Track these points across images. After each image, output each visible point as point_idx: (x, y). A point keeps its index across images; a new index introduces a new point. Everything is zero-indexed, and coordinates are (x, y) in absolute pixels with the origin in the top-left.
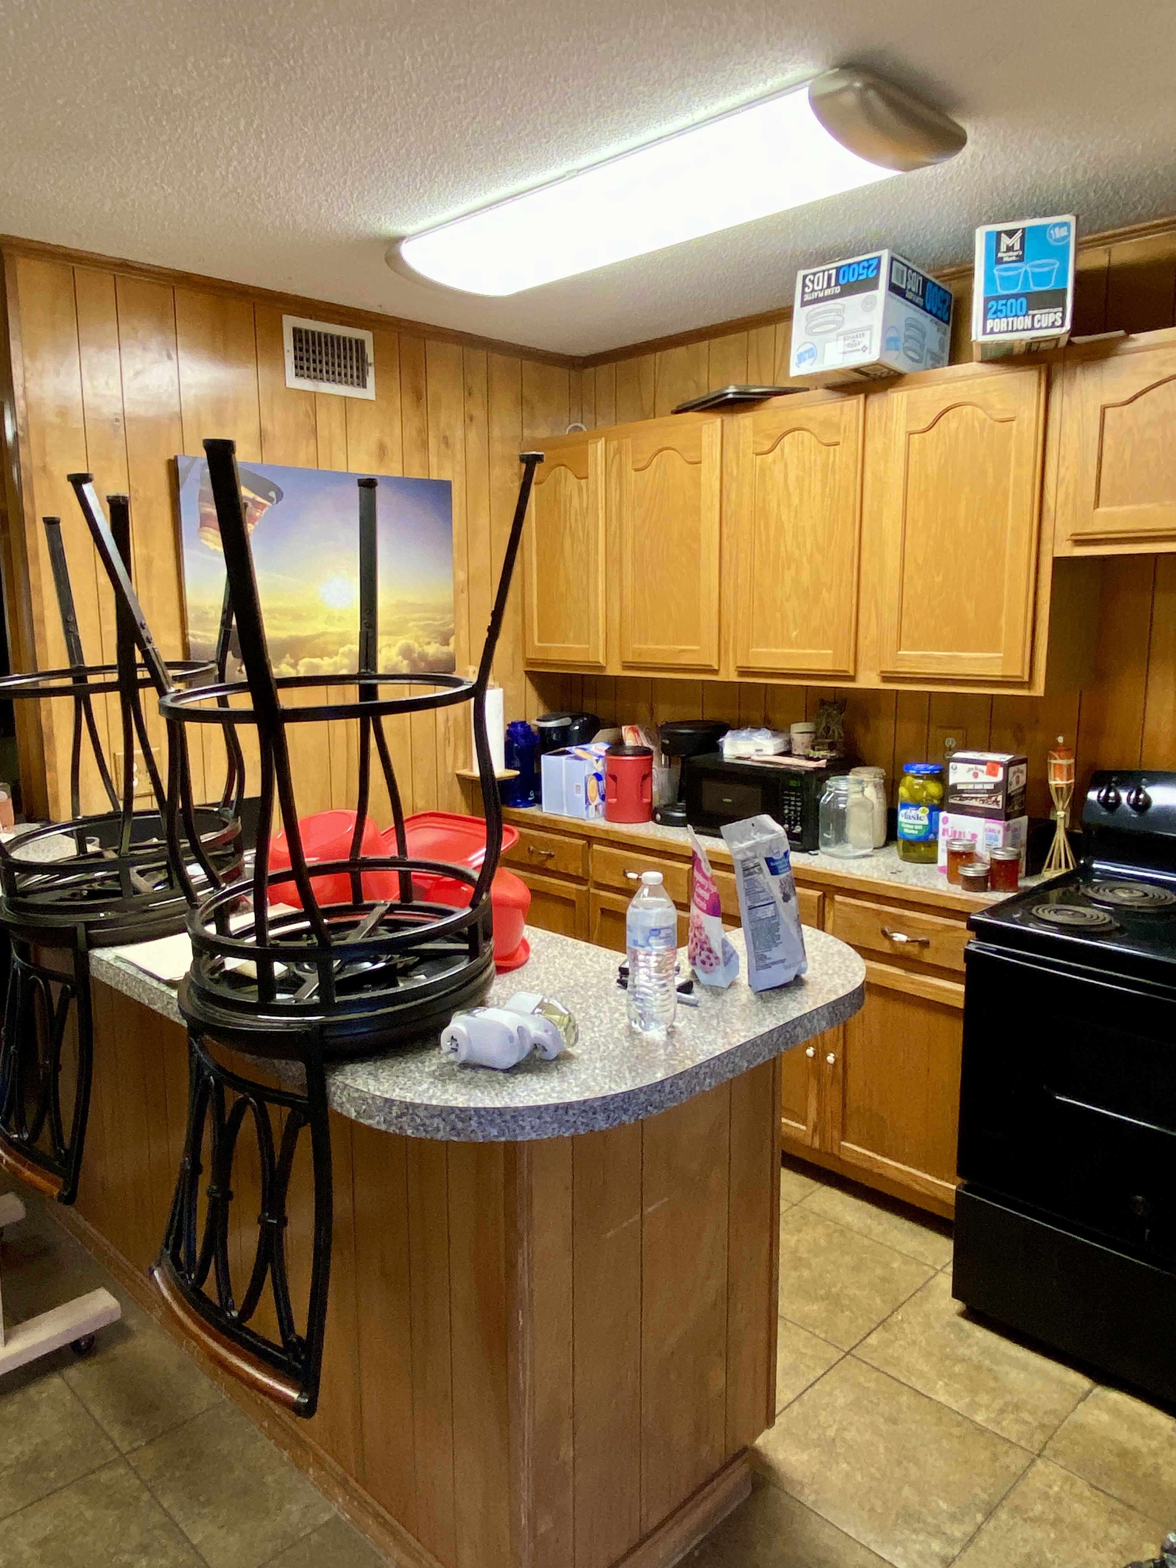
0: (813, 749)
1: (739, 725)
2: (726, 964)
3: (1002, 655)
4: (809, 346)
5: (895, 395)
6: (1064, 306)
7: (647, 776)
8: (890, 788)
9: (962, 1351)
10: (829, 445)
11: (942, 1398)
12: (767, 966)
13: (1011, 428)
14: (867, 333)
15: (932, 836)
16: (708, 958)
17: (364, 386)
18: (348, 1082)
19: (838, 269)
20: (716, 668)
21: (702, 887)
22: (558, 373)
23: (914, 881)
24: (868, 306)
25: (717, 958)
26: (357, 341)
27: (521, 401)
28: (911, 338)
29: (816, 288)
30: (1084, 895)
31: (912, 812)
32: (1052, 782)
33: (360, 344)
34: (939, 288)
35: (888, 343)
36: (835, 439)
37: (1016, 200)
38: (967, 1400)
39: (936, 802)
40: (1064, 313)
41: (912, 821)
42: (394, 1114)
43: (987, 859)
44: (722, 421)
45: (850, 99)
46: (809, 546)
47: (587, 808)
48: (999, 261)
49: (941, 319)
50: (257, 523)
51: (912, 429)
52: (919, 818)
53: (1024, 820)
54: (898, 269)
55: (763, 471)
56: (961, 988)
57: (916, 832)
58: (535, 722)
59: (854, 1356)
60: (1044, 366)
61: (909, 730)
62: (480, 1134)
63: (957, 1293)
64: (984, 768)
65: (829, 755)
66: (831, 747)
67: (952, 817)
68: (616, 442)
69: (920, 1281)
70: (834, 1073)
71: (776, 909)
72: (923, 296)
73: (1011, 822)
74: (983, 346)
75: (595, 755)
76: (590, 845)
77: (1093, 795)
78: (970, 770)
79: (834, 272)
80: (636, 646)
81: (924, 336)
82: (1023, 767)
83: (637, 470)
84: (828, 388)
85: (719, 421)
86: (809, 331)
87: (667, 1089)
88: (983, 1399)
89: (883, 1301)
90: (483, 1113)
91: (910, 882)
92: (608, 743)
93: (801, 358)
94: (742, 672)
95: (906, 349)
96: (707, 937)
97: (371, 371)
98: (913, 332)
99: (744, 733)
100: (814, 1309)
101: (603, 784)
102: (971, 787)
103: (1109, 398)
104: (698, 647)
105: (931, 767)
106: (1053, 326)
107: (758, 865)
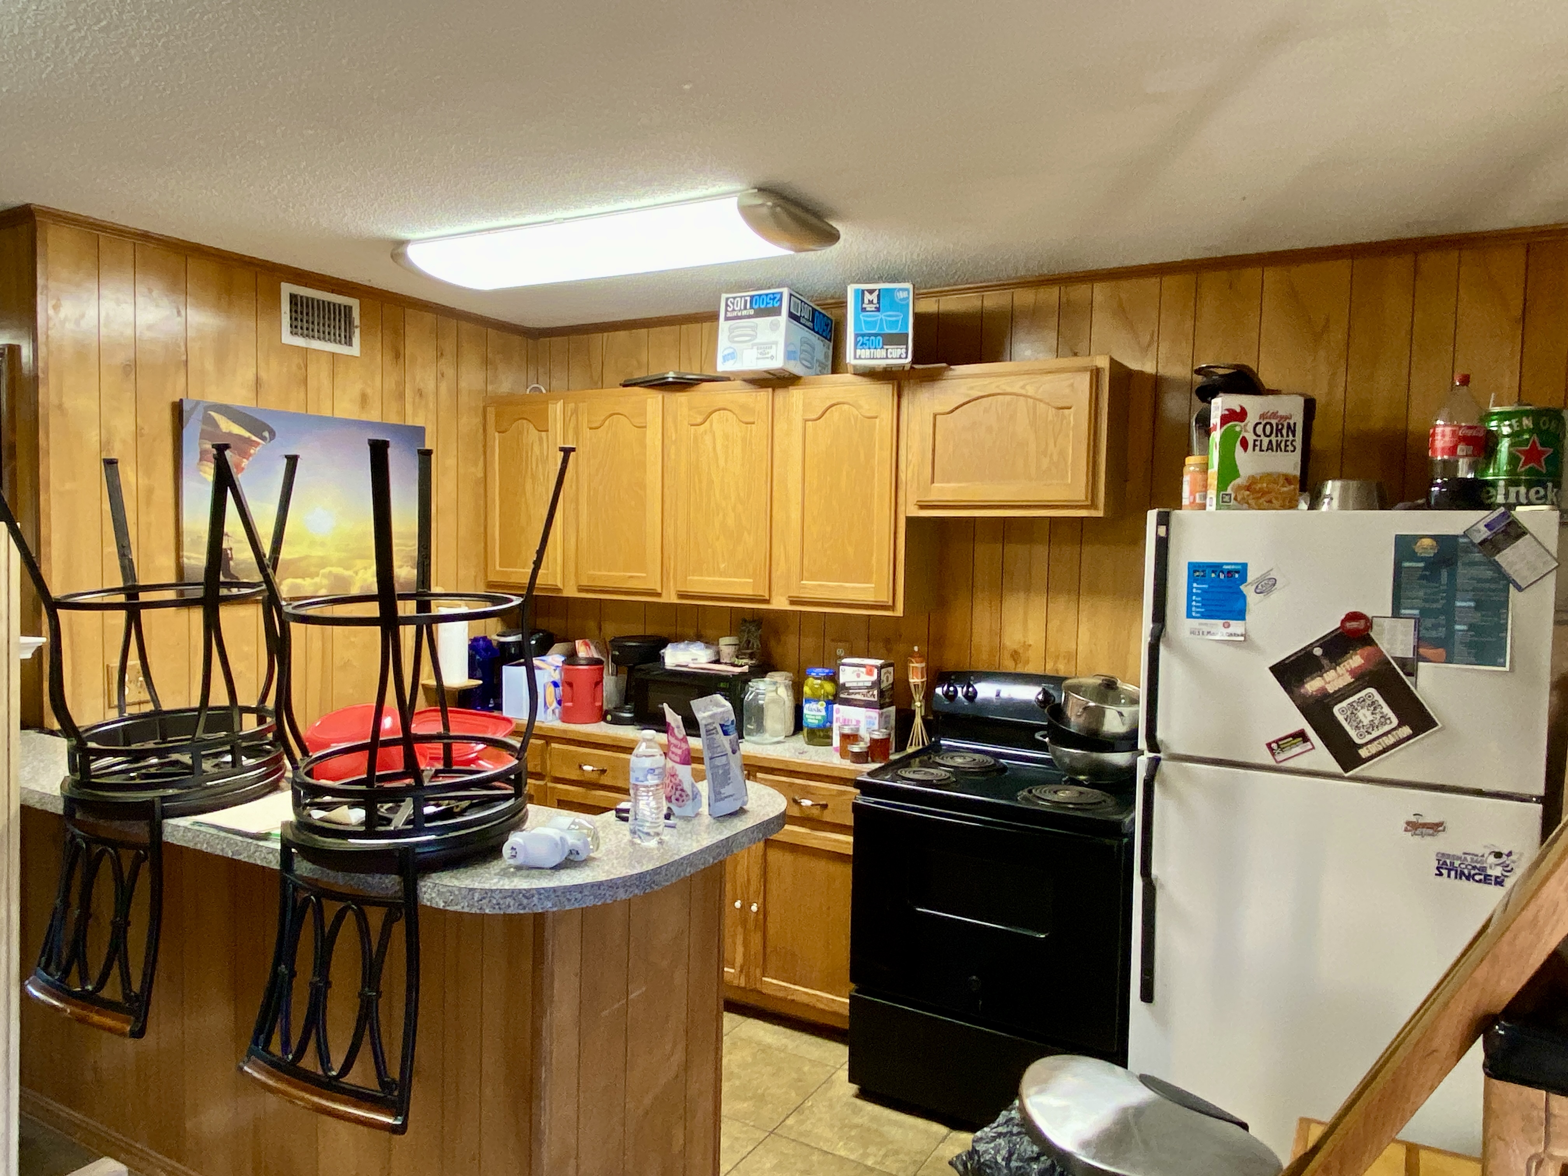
0: (737, 657)
1: (678, 639)
2: (693, 799)
3: (873, 585)
4: (731, 351)
5: (795, 391)
6: (907, 344)
7: (599, 683)
8: (797, 689)
9: (857, 1120)
10: (747, 423)
11: (843, 1153)
12: (722, 799)
13: (875, 424)
14: (774, 346)
15: (828, 724)
16: (681, 795)
17: (351, 345)
18: (437, 882)
19: (752, 297)
20: (659, 591)
21: (676, 746)
22: (516, 339)
23: (816, 758)
24: (774, 327)
25: (687, 795)
26: (345, 307)
27: (486, 362)
28: (804, 351)
29: (736, 309)
30: (934, 762)
31: (813, 705)
32: (911, 680)
33: (348, 309)
34: (824, 316)
35: (789, 355)
36: (751, 420)
37: (875, 266)
38: (861, 1151)
39: (830, 698)
40: (907, 349)
41: (814, 713)
42: (476, 899)
43: (868, 740)
44: (663, 397)
45: (765, 211)
46: (733, 499)
47: (545, 712)
48: (864, 310)
49: (826, 338)
50: (251, 459)
51: (807, 418)
52: (819, 711)
53: (893, 709)
54: (795, 302)
55: (696, 438)
56: (851, 839)
57: (817, 722)
58: (496, 637)
59: (775, 1134)
60: (896, 382)
61: (809, 642)
62: (540, 906)
63: (852, 1079)
64: (863, 670)
65: (750, 662)
66: (751, 656)
67: (842, 708)
68: (573, 405)
69: (824, 1078)
70: (757, 920)
71: (727, 759)
72: (813, 321)
73: (885, 710)
74: (855, 366)
75: (553, 665)
76: (548, 743)
77: (939, 691)
78: (854, 672)
79: (748, 299)
80: (592, 572)
81: (814, 349)
82: (891, 669)
83: (590, 429)
84: (745, 380)
85: (660, 396)
86: (731, 339)
87: (664, 873)
88: (872, 1149)
89: (797, 1095)
90: (542, 891)
91: (813, 758)
92: (564, 655)
93: (725, 358)
94: (682, 596)
95: (801, 359)
96: (680, 781)
97: (357, 332)
98: (806, 347)
99: (682, 646)
100: (744, 1106)
101: (560, 690)
102: (855, 684)
103: (939, 409)
104: (644, 575)
105: (827, 671)
106: (900, 358)
107: (715, 728)
